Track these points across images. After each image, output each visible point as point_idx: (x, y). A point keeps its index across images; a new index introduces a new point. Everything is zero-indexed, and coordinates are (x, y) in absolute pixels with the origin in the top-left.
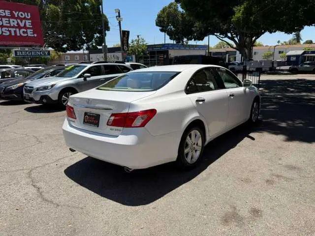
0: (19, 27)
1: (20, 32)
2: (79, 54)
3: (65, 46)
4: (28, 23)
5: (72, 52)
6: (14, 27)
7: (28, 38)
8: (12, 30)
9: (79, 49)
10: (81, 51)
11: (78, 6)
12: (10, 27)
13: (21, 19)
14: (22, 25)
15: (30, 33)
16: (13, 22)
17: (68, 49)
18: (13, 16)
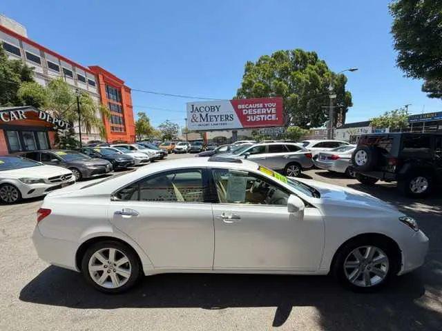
0: (267, 114)
1: (267, 118)
2: (320, 130)
3: (308, 124)
4: (273, 110)
5: (314, 128)
6: (264, 114)
7: (272, 122)
8: (262, 116)
9: (320, 126)
10: (322, 128)
11: (317, 90)
12: (262, 114)
13: (269, 108)
14: (269, 112)
15: (274, 117)
16: (264, 111)
17: (311, 126)
18: (264, 107)
